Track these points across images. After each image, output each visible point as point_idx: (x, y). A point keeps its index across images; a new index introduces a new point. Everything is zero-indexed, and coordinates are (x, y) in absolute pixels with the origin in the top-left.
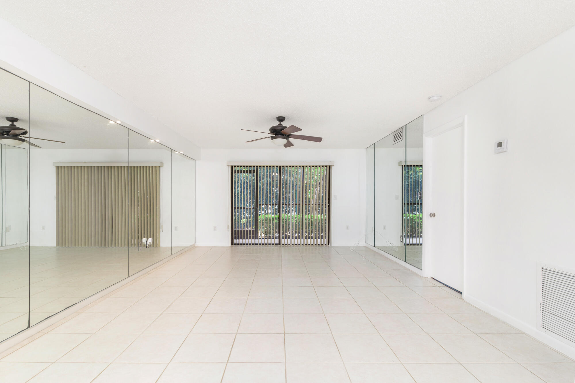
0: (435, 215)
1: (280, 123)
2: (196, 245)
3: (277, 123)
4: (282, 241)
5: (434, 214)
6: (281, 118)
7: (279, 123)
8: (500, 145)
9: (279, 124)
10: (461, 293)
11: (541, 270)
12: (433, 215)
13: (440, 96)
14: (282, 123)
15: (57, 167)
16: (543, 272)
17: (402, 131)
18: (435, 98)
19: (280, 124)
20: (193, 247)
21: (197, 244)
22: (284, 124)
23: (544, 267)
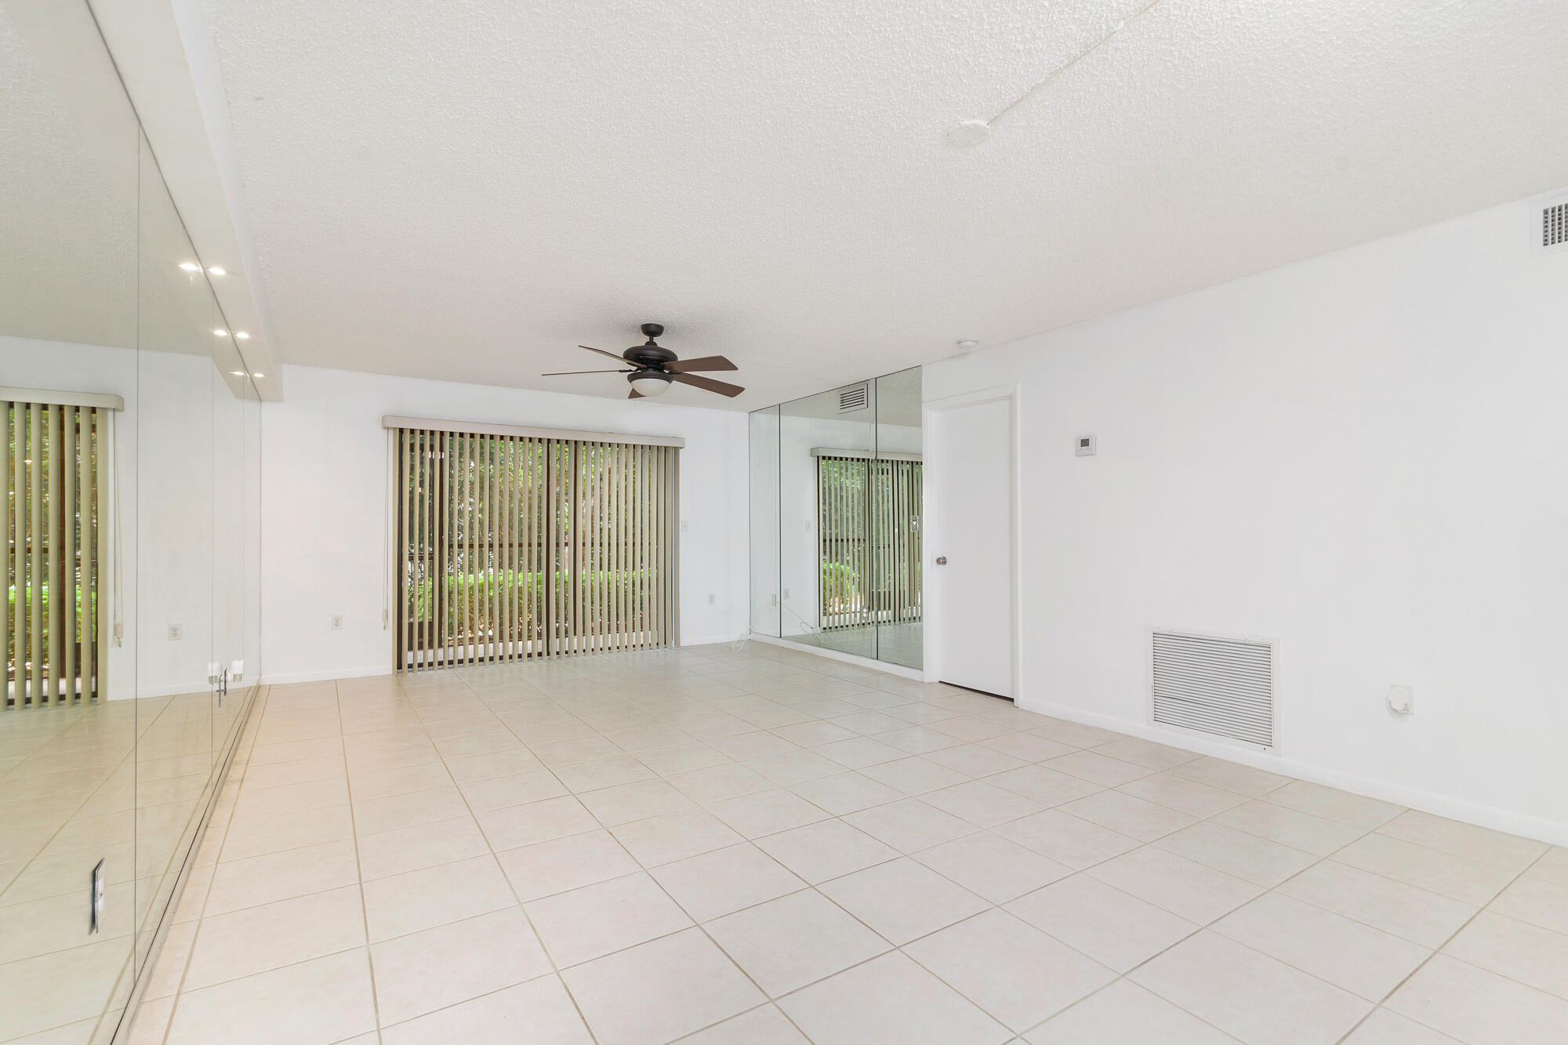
0: (947, 560)
1: (651, 339)
4: (555, 644)
5: (944, 558)
6: (653, 329)
7: (647, 339)
8: (1085, 443)
9: (647, 343)
10: (1012, 700)
11: (1151, 635)
12: (942, 561)
13: (976, 342)
14: (655, 339)
16: (1155, 639)
17: (866, 389)
18: (968, 343)
19: (651, 343)
23: (1158, 632)
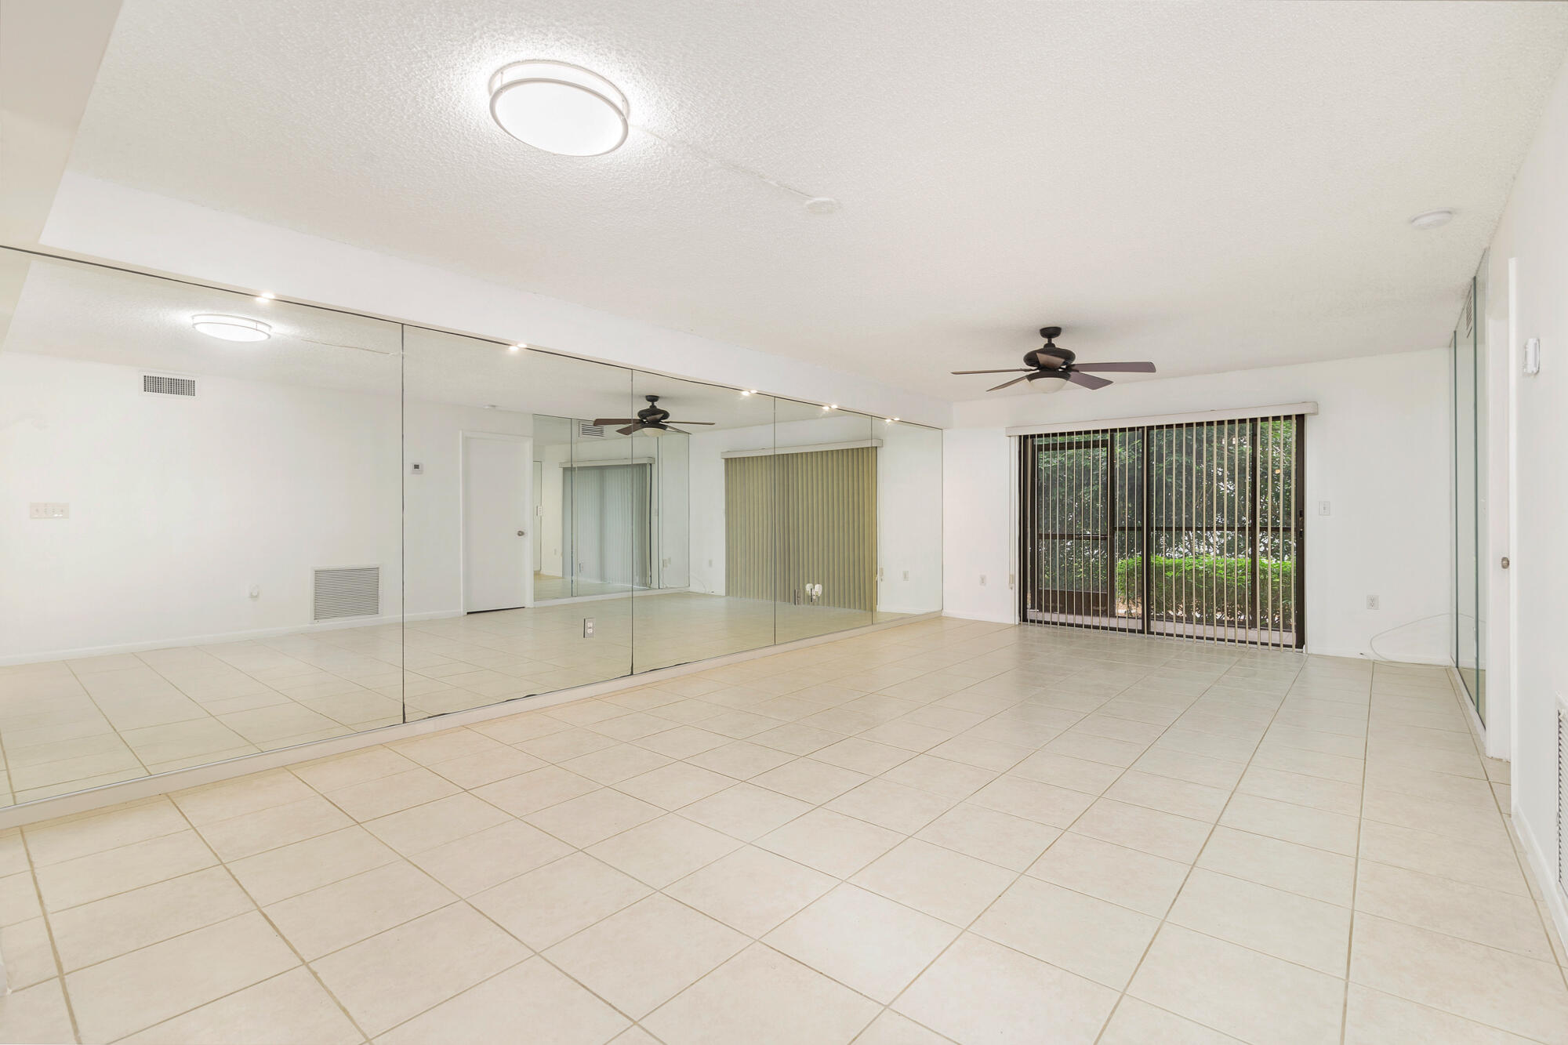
1: (1050, 341)
2: (943, 614)
3: (1041, 342)
6: (1051, 331)
7: (1046, 341)
9: (1046, 346)
14: (1054, 341)
15: (727, 460)
16: (1560, 724)
19: (1050, 345)
20: (936, 618)
21: (949, 611)
22: (1059, 343)
